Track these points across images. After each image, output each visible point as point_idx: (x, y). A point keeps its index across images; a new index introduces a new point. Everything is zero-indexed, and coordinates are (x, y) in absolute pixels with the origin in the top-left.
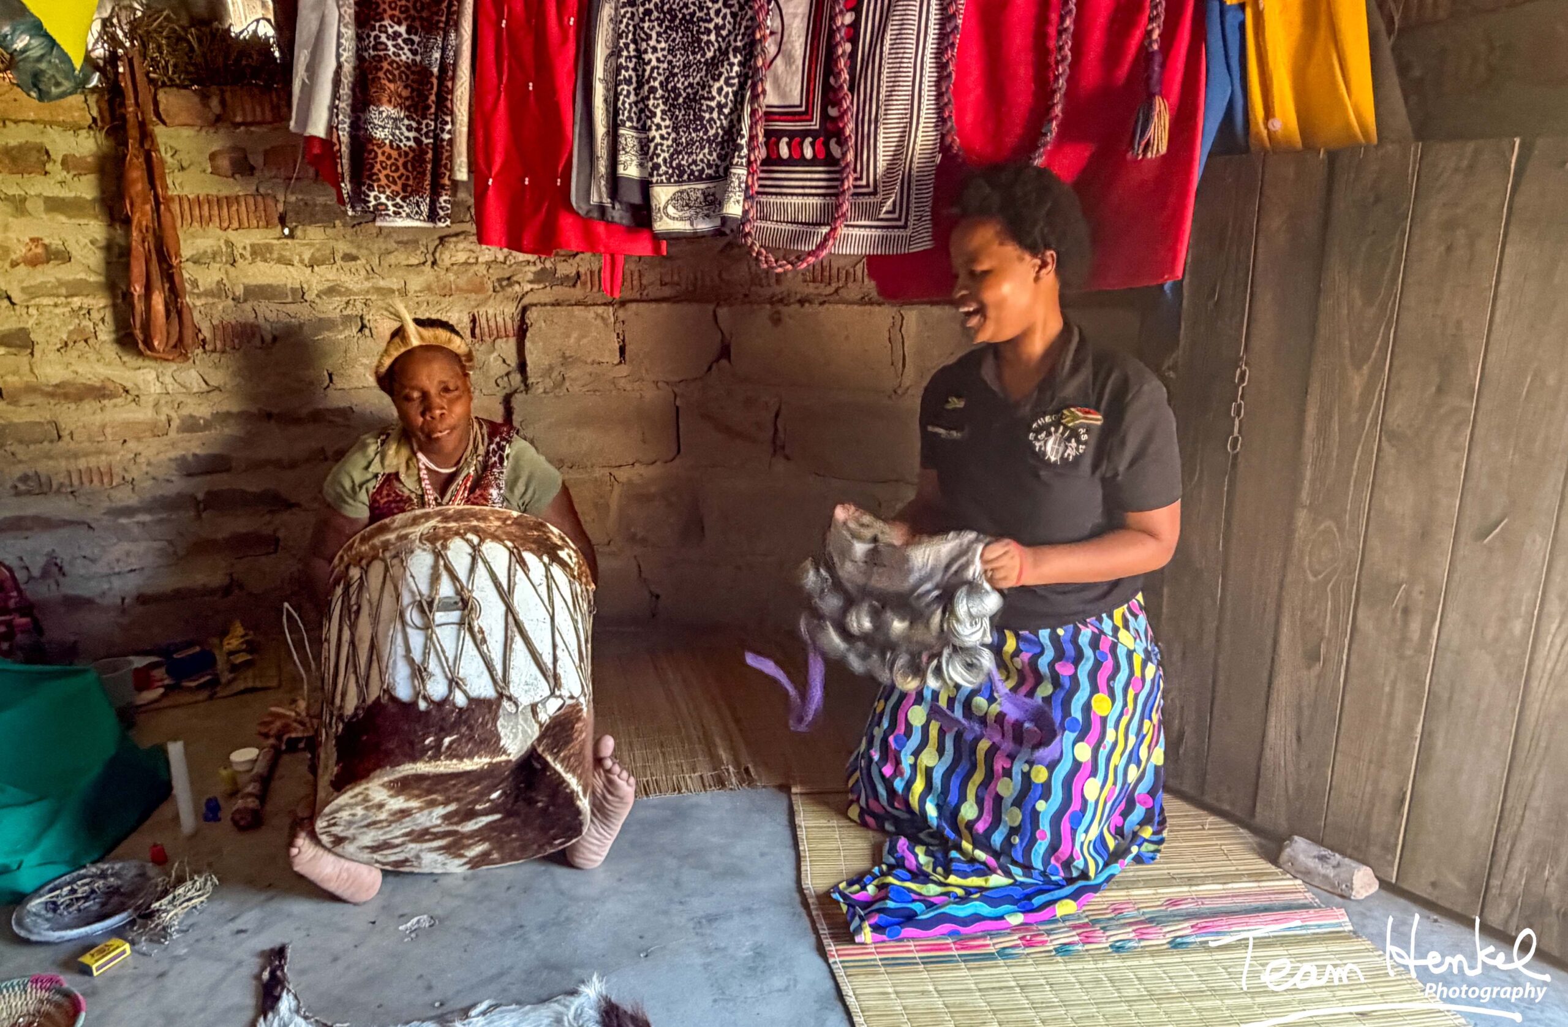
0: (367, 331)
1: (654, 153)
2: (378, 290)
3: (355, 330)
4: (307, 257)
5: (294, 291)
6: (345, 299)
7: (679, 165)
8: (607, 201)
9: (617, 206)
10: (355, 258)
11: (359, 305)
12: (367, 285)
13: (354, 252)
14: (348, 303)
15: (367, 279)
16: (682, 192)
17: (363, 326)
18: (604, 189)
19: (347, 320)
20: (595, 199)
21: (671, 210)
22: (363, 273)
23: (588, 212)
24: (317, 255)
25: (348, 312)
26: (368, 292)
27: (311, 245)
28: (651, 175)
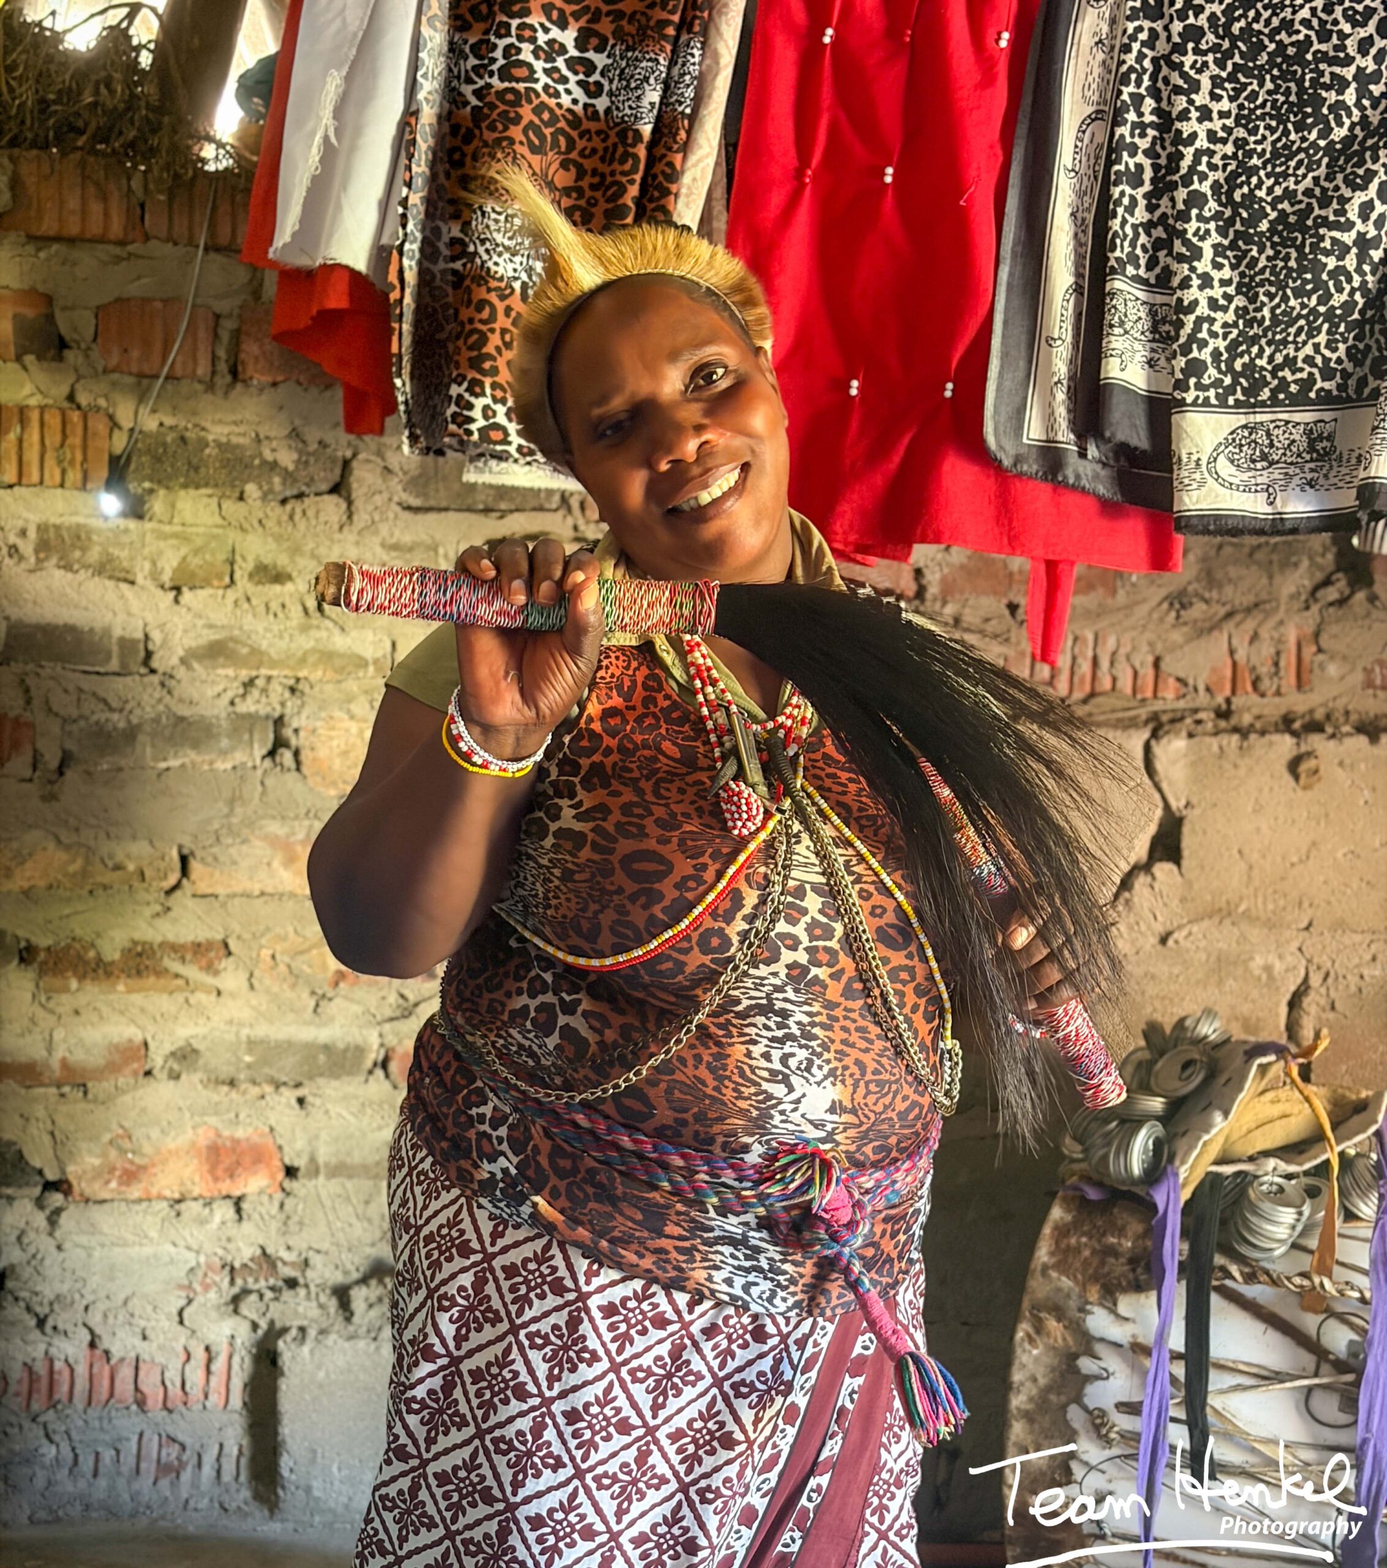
0: (287, 757)
1: (1192, 338)
2: (327, 657)
3: (259, 751)
4: (169, 564)
5: (127, 645)
6: (245, 674)
7: (1250, 367)
8: (1065, 436)
9: (1092, 451)
10: (279, 577)
11: (277, 691)
12: (306, 642)
13: (283, 561)
14: (249, 684)
15: (304, 629)
16: (1252, 429)
17: (280, 743)
18: (1061, 412)
19: (244, 724)
20: (1034, 431)
21: (1224, 467)
22: (296, 611)
23: (1018, 460)
24: (195, 562)
25: (247, 706)
26: (303, 661)
27: (183, 538)
28: (1181, 385)
